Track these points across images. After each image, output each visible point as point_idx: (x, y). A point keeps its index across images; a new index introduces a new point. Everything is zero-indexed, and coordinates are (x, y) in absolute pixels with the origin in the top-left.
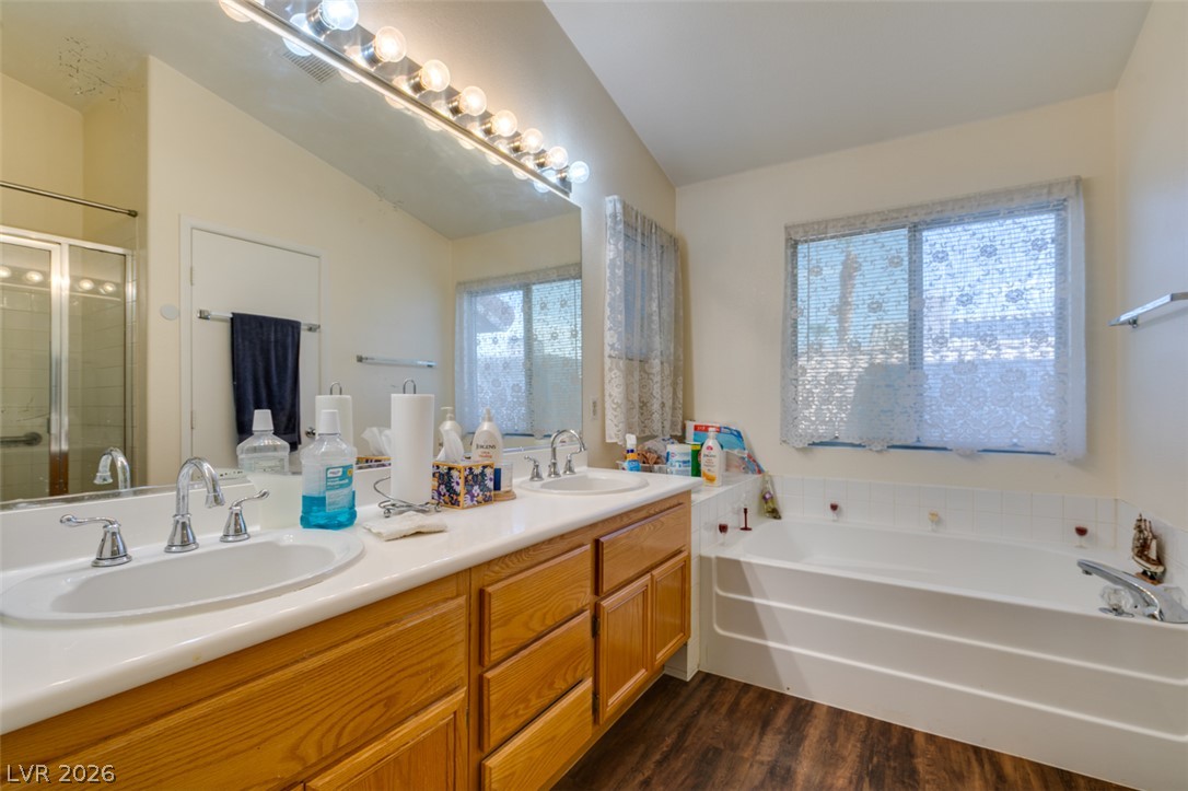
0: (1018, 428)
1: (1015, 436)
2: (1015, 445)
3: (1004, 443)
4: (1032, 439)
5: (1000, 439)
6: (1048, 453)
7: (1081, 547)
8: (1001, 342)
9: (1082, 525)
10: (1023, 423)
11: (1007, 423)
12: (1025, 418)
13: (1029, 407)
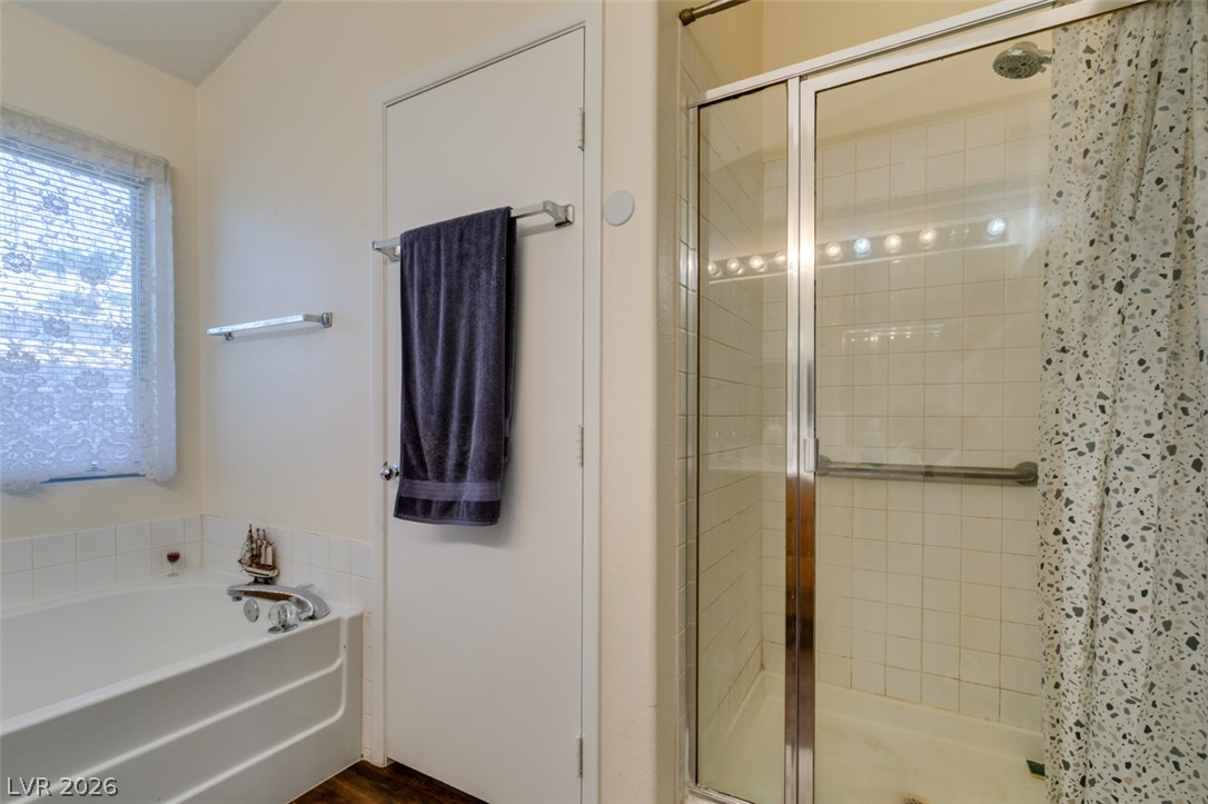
0: (98, 447)
1: (95, 457)
2: (94, 468)
3: (82, 467)
4: (119, 459)
5: (75, 463)
6: (137, 475)
7: (173, 575)
8: (75, 334)
9: (173, 550)
10: (105, 441)
11: (85, 442)
12: (107, 434)
13: (111, 420)
